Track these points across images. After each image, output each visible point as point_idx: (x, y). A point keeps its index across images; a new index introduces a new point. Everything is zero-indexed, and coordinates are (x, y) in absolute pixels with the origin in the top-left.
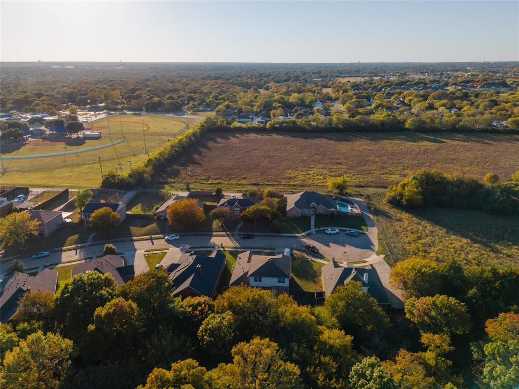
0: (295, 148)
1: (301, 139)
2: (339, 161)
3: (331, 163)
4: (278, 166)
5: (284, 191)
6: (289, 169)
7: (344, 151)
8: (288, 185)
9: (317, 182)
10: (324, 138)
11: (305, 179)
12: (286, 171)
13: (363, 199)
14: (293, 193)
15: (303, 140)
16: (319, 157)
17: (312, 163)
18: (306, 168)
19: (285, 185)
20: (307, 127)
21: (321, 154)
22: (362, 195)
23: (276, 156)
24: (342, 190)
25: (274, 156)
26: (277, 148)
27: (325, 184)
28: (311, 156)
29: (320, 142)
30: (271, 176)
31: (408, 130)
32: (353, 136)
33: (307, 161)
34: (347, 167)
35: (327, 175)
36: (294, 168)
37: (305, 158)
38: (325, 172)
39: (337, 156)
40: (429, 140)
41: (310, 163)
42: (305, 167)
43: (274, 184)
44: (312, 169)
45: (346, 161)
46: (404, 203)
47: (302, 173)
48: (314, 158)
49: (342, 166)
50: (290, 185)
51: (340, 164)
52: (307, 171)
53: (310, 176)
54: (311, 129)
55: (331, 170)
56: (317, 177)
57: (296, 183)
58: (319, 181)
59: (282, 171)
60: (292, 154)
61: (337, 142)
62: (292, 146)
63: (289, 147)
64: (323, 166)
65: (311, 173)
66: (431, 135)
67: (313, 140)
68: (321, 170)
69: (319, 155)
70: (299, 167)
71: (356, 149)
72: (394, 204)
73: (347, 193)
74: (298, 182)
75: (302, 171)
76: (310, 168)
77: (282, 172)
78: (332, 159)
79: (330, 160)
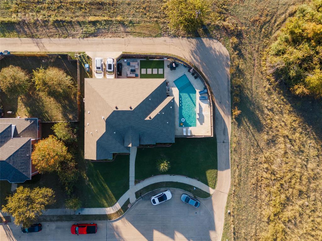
5: (78, 22)
14: (96, 31)
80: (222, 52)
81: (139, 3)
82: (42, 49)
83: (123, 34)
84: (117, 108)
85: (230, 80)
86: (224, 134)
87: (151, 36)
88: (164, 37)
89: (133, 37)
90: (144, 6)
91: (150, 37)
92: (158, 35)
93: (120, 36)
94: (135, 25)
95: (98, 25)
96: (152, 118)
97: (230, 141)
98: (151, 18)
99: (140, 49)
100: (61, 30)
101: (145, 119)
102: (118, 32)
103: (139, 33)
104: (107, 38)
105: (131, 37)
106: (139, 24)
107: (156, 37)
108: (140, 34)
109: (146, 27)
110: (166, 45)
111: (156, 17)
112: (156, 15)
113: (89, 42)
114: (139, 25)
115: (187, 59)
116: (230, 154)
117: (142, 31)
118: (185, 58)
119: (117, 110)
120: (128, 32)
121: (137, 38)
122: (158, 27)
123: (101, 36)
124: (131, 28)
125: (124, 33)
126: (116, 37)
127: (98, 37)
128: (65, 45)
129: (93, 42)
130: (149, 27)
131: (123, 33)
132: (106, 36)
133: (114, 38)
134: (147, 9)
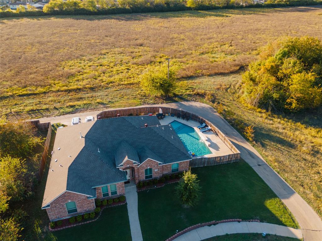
0: (79, 31)
1: (86, 21)
2: (139, 42)
3: (130, 45)
4: (52, 55)
5: (55, 108)
6: (70, 58)
7: (140, 30)
8: (66, 91)
9: (117, 77)
10: (113, 18)
11: (97, 73)
12: (64, 63)
13: (206, 103)
14: (74, 110)
15: (89, 22)
16: (112, 39)
17: (105, 47)
18: (97, 56)
19: (58, 91)
20: (91, 9)
21: (113, 34)
22: (202, 96)
23: (51, 42)
24: (167, 91)
25: (48, 42)
26: (55, 31)
27: (132, 81)
28: (101, 38)
29: (108, 23)
30: (32, 76)
31: (189, 9)
32: (142, 16)
33: (97, 46)
34: (152, 49)
35: (130, 64)
36: (77, 57)
37: (93, 41)
38: (126, 58)
39: (134, 36)
40: (217, 16)
41: (102, 47)
42: (95, 54)
43: (37, 92)
44: (105, 56)
45: (148, 41)
46: (294, 105)
47: (91, 64)
48: (106, 41)
49: (145, 48)
50: (69, 91)
51: (141, 45)
52: (99, 59)
53: (104, 68)
54: (96, 10)
55: (134, 55)
56: (115, 69)
57: (81, 85)
58: (121, 76)
59: (57, 63)
60: (75, 38)
61: (128, 22)
62: (74, 28)
63: (71, 30)
64: (120, 50)
65: (105, 62)
66: (213, 12)
67: (100, 22)
68: (120, 57)
69: (110, 36)
70: (86, 54)
71: (152, 27)
72: (270, 109)
73: (176, 95)
74: (85, 82)
75: (90, 60)
76: (101, 54)
77: (57, 66)
78: (130, 40)
79: (126, 42)
83: (102, 109)
85: (224, 119)
86: (253, 158)
93: (99, 110)
97: (266, 162)
107: (136, 106)
116: (279, 176)
126: (96, 111)
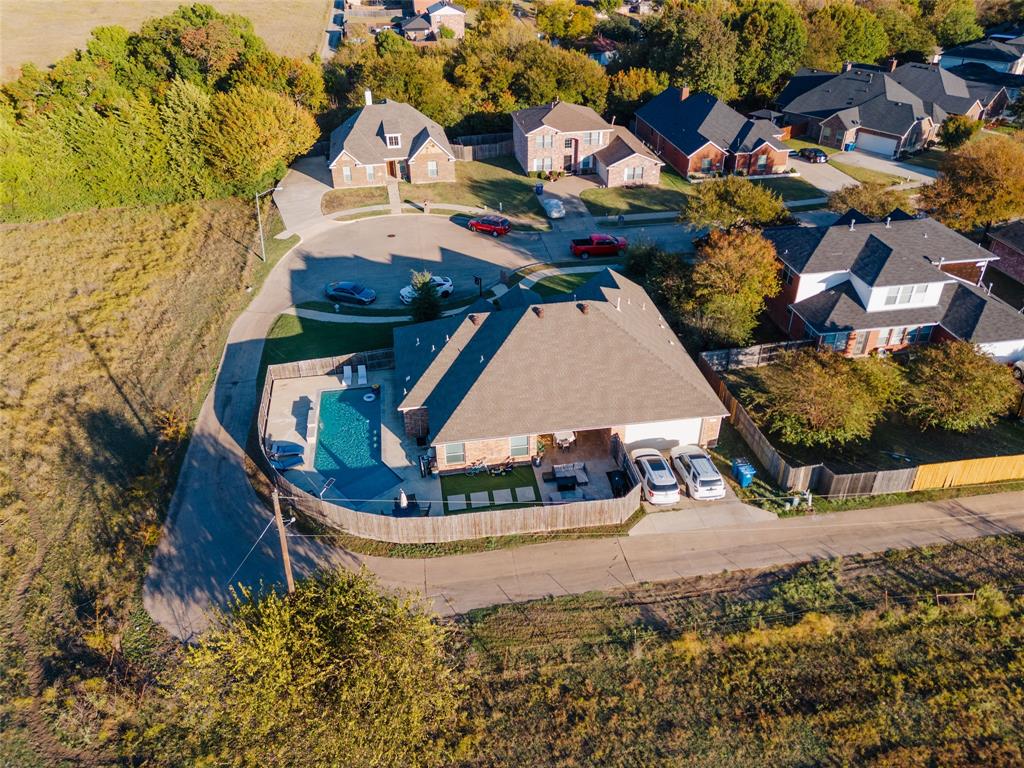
80: (177, 602)
81: (613, 737)
82: (953, 507)
83: (650, 596)
84: (581, 308)
87: (519, 607)
88: (452, 613)
89: (601, 592)
90: (581, 730)
91: (522, 604)
92: (484, 616)
93: (661, 587)
94: (606, 638)
95: (775, 607)
96: (467, 319)
98: (534, 678)
99: (556, 554)
100: (928, 572)
101: (488, 313)
102: (674, 602)
103: (575, 609)
104: (716, 573)
105: (608, 588)
106: (585, 644)
107: (495, 608)
108: (573, 604)
109: (550, 637)
110: (445, 588)
111: (507, 686)
112: (510, 695)
113: (781, 552)
114: (586, 640)
115: (346, 553)
117: (565, 616)
118: (354, 558)
119: (580, 302)
120: (627, 605)
121: (581, 591)
122: (489, 646)
123: (743, 580)
124: (621, 623)
125: (644, 600)
126: (675, 584)
127: (755, 574)
128: (877, 532)
129: (766, 554)
130: (535, 639)
131: (649, 600)
132: (720, 581)
133: (686, 576)
134: (564, 718)
